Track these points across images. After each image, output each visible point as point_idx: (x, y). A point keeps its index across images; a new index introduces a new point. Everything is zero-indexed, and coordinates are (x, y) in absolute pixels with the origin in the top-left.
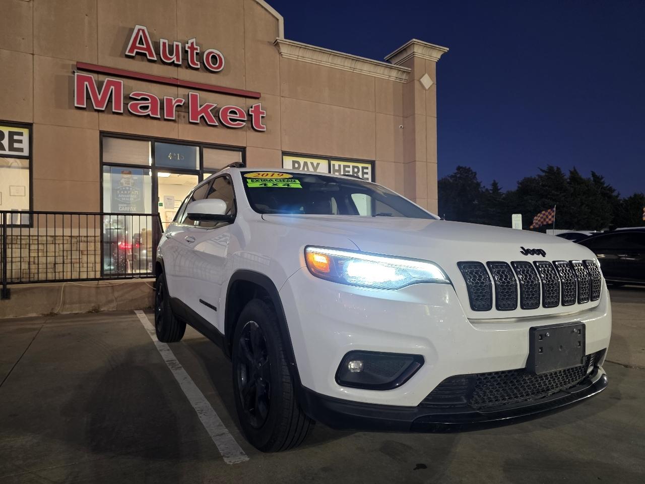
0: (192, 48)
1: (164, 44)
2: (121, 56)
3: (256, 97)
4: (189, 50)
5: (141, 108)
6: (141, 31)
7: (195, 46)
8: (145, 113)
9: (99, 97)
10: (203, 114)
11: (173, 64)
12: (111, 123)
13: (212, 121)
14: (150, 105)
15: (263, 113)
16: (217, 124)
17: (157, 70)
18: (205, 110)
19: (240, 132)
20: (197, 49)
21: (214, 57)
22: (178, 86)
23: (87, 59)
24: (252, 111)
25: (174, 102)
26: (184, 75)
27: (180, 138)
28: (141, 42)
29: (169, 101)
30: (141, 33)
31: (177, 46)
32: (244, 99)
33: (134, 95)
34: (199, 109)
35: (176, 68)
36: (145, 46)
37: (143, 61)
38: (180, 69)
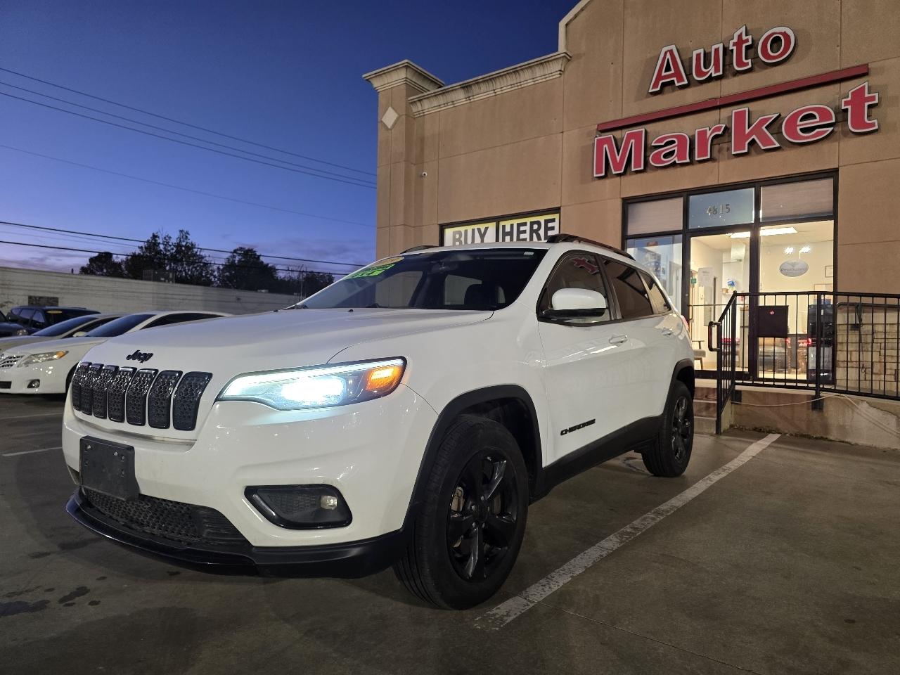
0: (740, 41)
1: (698, 56)
2: (647, 97)
3: (861, 73)
4: (735, 48)
5: (665, 156)
6: (668, 53)
7: (744, 38)
8: (669, 161)
9: (618, 158)
10: (754, 137)
11: (710, 79)
12: (634, 186)
13: (766, 141)
14: (676, 149)
15: (873, 98)
16: (778, 145)
17: (692, 96)
18: (757, 130)
19: (825, 146)
20: (747, 41)
21: (777, 40)
22: (720, 107)
23: (611, 116)
24: (846, 103)
25: (709, 133)
26: (732, 86)
27: (721, 182)
28: (668, 69)
29: (702, 134)
30: (668, 56)
31: (717, 50)
32: (837, 86)
33: (657, 142)
34: (747, 131)
35: (719, 82)
36: (673, 72)
37: (673, 91)
38: (724, 82)
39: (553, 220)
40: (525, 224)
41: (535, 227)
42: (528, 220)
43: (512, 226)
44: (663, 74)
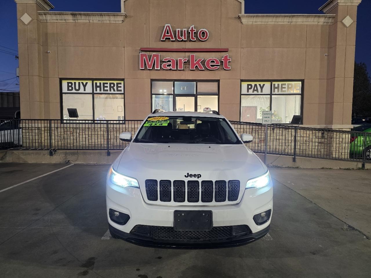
0: (192, 30)
1: (178, 31)
2: (159, 41)
3: (226, 51)
4: (191, 32)
5: (167, 66)
6: (168, 27)
7: (194, 29)
8: (168, 68)
9: (150, 63)
10: (197, 65)
11: (182, 41)
12: (155, 75)
13: (201, 67)
14: (171, 64)
15: (230, 60)
16: (204, 69)
17: (176, 46)
18: (198, 63)
19: (217, 72)
20: (194, 30)
21: (203, 33)
22: (185, 52)
23: (145, 46)
24: (223, 60)
25: (183, 60)
26: (189, 45)
27: (186, 79)
28: (168, 33)
29: (180, 60)
30: (168, 28)
31: (185, 31)
32: (220, 53)
33: (164, 60)
34: (195, 62)
35: (185, 42)
36: (169, 34)
37: (169, 42)
38: (186, 43)
39: (120, 84)
40: (107, 83)
41: (112, 85)
42: (109, 82)
43: (100, 83)
44: (166, 34)
